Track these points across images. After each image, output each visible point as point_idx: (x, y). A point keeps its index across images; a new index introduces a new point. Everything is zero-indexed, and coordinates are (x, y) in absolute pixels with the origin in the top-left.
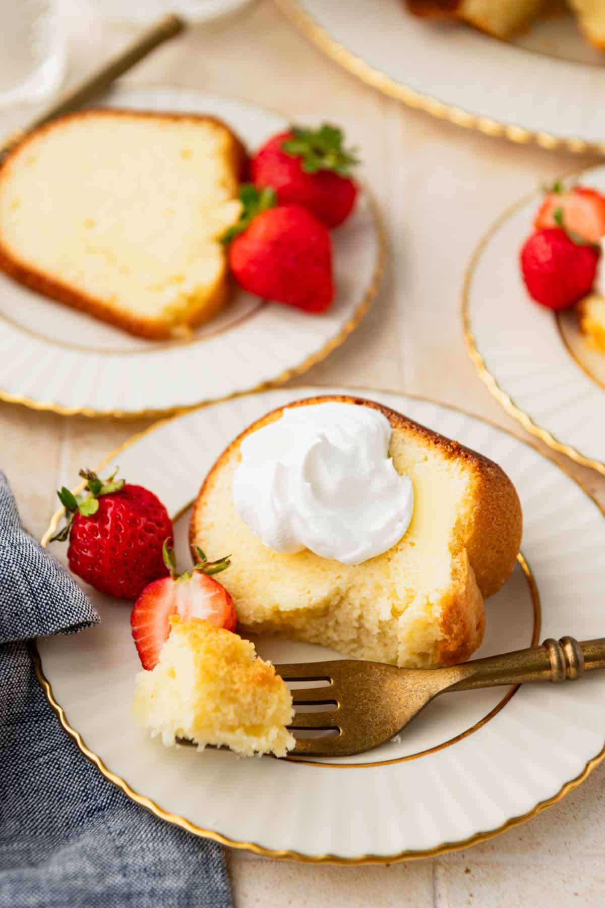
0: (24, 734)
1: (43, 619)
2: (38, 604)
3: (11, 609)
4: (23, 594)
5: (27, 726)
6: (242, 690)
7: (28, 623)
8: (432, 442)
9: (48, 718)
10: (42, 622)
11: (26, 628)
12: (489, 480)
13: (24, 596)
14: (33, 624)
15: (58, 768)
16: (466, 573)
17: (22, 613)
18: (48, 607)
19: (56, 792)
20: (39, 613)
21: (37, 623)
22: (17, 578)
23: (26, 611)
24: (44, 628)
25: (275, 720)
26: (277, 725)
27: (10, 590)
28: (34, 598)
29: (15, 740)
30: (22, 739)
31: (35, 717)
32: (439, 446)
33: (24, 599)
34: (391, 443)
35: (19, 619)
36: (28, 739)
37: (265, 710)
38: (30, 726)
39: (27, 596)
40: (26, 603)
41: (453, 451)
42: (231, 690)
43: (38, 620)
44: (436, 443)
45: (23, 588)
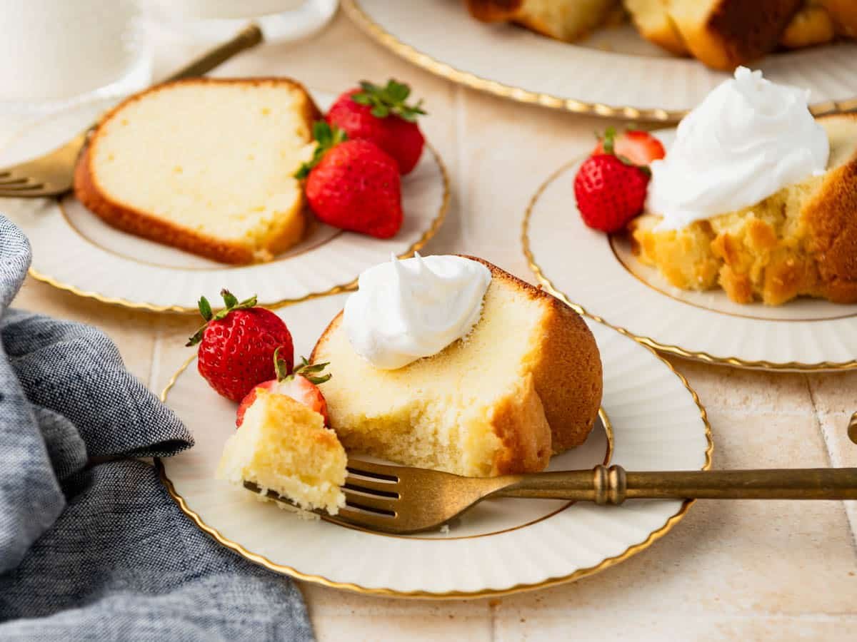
0: (129, 522)
1: (147, 431)
2: (142, 418)
3: (120, 421)
4: (130, 408)
5: (131, 516)
6: (301, 442)
7: (133, 434)
8: (521, 287)
9: (150, 509)
10: (145, 433)
11: (132, 439)
12: (561, 316)
13: (131, 410)
14: (138, 435)
15: (159, 547)
16: (527, 391)
17: (128, 425)
18: (151, 421)
19: (158, 564)
20: (143, 426)
21: (141, 435)
22: (125, 395)
23: (132, 424)
24: (148, 440)
25: (329, 477)
26: (331, 481)
27: (119, 404)
28: (139, 413)
29: (122, 526)
30: (128, 526)
31: (139, 508)
32: (526, 289)
33: (131, 413)
34: (489, 288)
35: (126, 430)
36: (132, 526)
37: (321, 464)
38: (134, 516)
39: (133, 410)
40: (132, 417)
41: (537, 293)
42: (293, 441)
43: (142, 432)
44: (524, 288)
45: (129, 403)
